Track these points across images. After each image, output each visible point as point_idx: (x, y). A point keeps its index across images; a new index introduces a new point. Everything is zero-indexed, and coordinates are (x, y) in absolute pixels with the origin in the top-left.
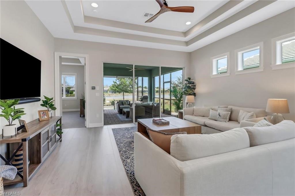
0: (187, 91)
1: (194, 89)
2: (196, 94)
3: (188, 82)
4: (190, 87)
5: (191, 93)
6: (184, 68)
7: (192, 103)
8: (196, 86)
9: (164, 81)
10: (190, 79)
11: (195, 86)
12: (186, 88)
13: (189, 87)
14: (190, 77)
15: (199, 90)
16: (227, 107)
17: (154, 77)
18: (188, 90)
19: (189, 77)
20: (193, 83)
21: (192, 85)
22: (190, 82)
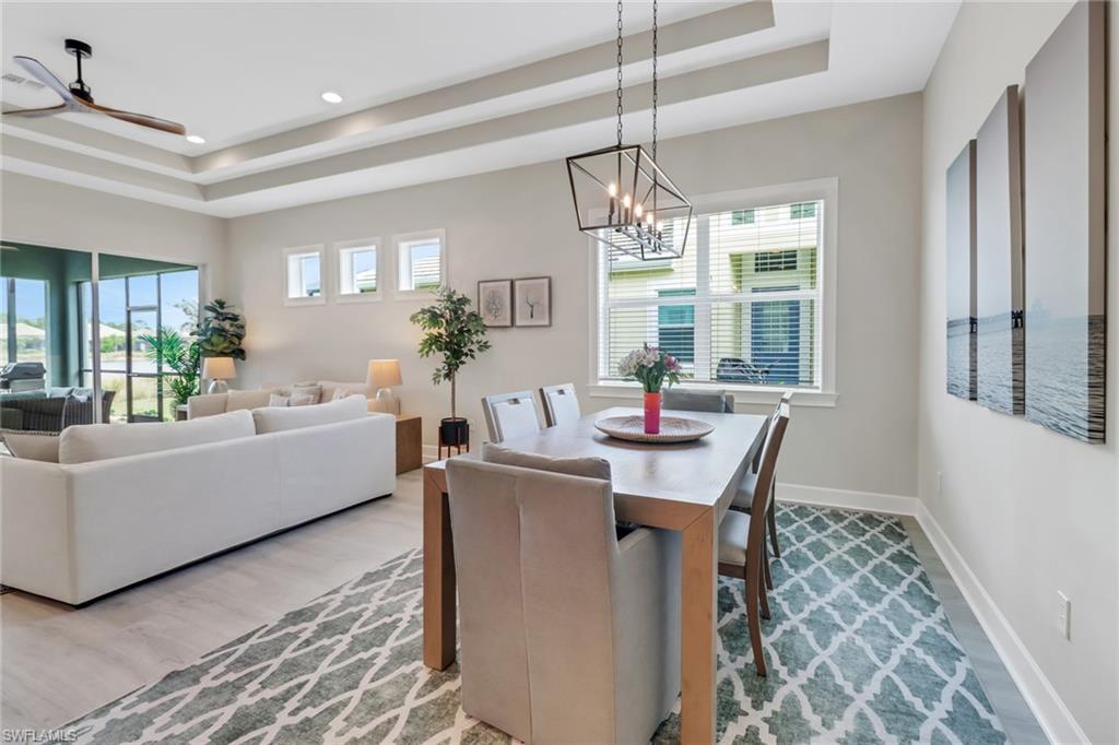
0: (212, 345)
1: (240, 337)
2: (247, 354)
3: (214, 315)
4: (223, 330)
5: (225, 348)
6: (204, 266)
7: (226, 380)
8: (247, 328)
9: (128, 305)
10: (221, 304)
11: (242, 327)
12: (209, 333)
13: (220, 331)
14: (224, 300)
15: (254, 340)
16: (315, 385)
17: (78, 284)
18: (215, 339)
19: (218, 298)
20: (235, 318)
21: (231, 325)
22: (222, 314)
